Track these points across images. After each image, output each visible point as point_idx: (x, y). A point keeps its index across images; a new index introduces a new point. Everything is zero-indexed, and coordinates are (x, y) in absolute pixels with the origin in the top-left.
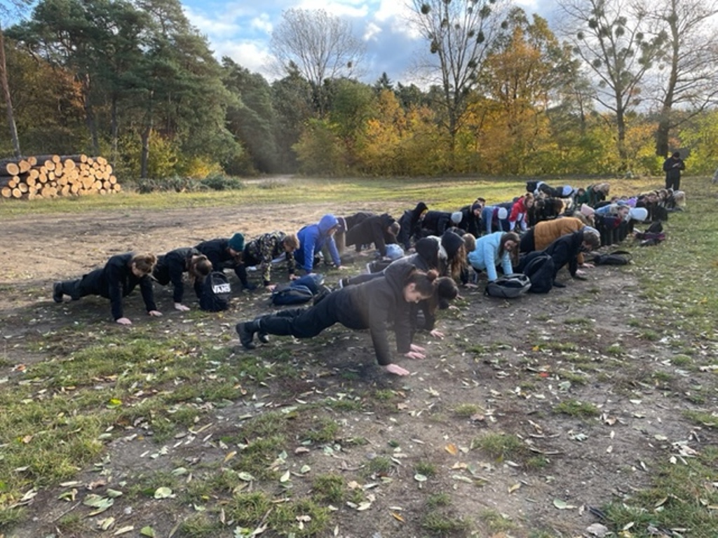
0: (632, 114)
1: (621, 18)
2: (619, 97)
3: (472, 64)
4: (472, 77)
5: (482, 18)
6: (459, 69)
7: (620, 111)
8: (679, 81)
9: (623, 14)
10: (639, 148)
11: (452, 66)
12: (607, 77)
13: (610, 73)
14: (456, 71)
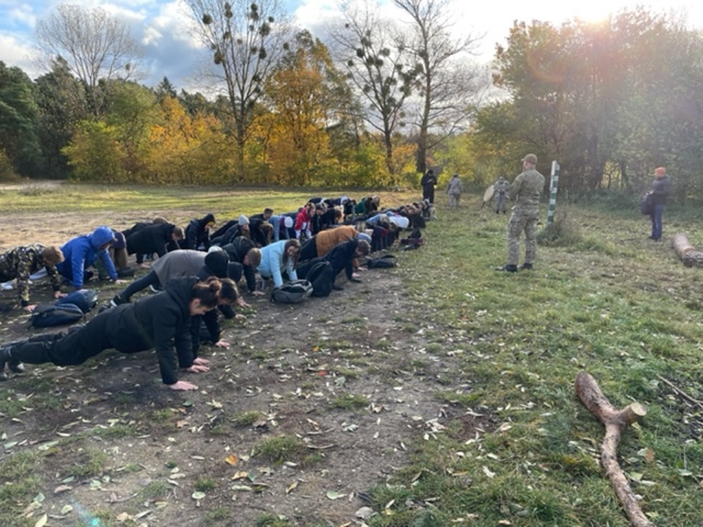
0: (398, 135)
1: (385, 49)
2: (386, 120)
3: (256, 78)
4: (257, 90)
5: (263, 36)
6: (244, 82)
7: (387, 132)
8: (432, 109)
9: (387, 46)
10: (403, 165)
12: (376, 102)
13: (377, 97)
14: (241, 85)
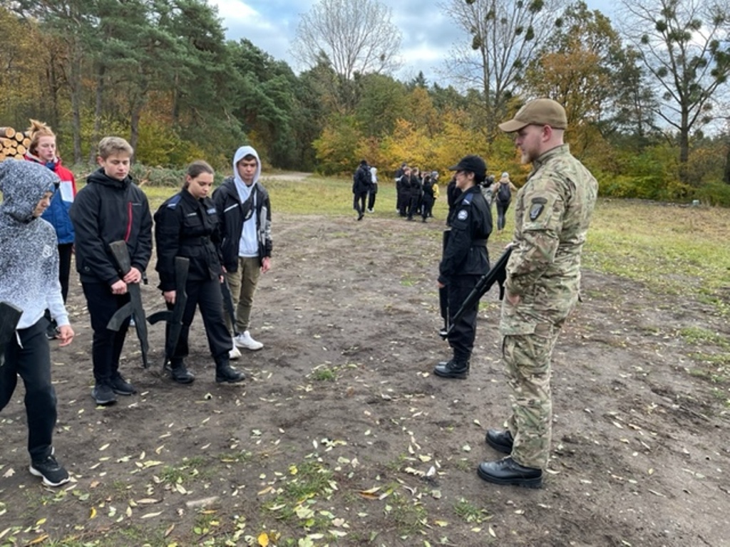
0: (698, 135)
1: (694, 21)
2: (685, 113)
3: (517, 64)
4: (517, 78)
5: (533, 13)
6: (503, 69)
7: (685, 129)
9: (698, 17)
11: (495, 65)
13: (677, 83)
14: (499, 72)
